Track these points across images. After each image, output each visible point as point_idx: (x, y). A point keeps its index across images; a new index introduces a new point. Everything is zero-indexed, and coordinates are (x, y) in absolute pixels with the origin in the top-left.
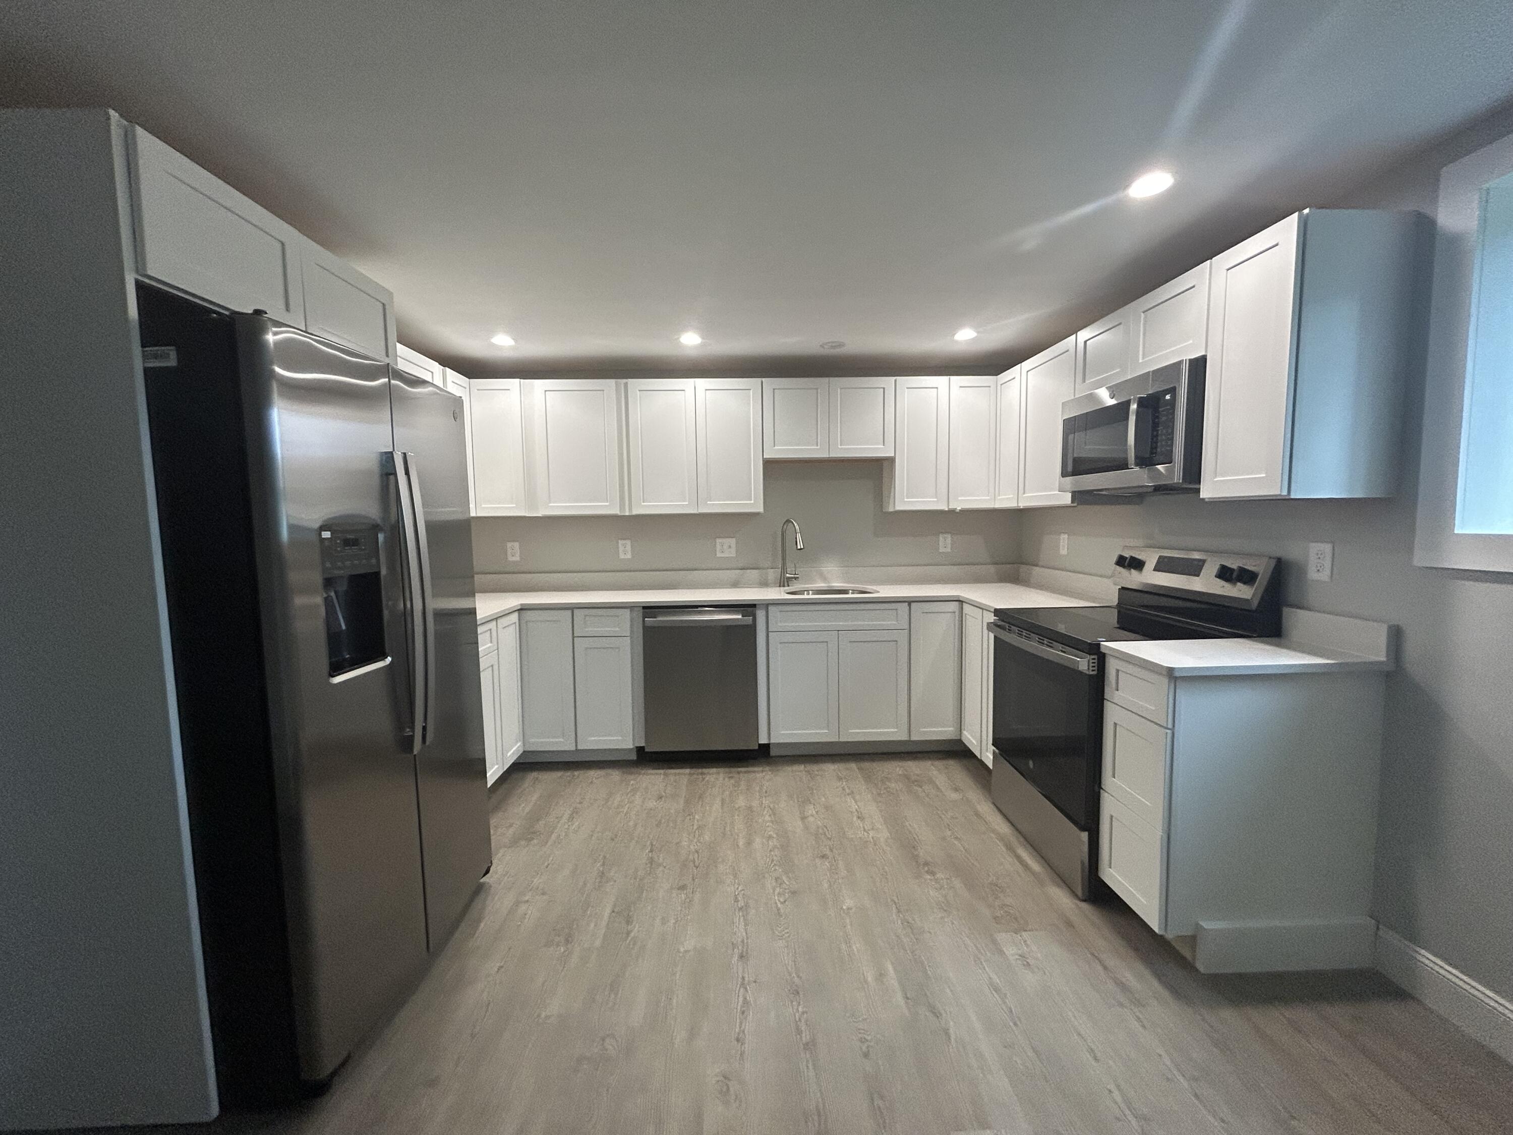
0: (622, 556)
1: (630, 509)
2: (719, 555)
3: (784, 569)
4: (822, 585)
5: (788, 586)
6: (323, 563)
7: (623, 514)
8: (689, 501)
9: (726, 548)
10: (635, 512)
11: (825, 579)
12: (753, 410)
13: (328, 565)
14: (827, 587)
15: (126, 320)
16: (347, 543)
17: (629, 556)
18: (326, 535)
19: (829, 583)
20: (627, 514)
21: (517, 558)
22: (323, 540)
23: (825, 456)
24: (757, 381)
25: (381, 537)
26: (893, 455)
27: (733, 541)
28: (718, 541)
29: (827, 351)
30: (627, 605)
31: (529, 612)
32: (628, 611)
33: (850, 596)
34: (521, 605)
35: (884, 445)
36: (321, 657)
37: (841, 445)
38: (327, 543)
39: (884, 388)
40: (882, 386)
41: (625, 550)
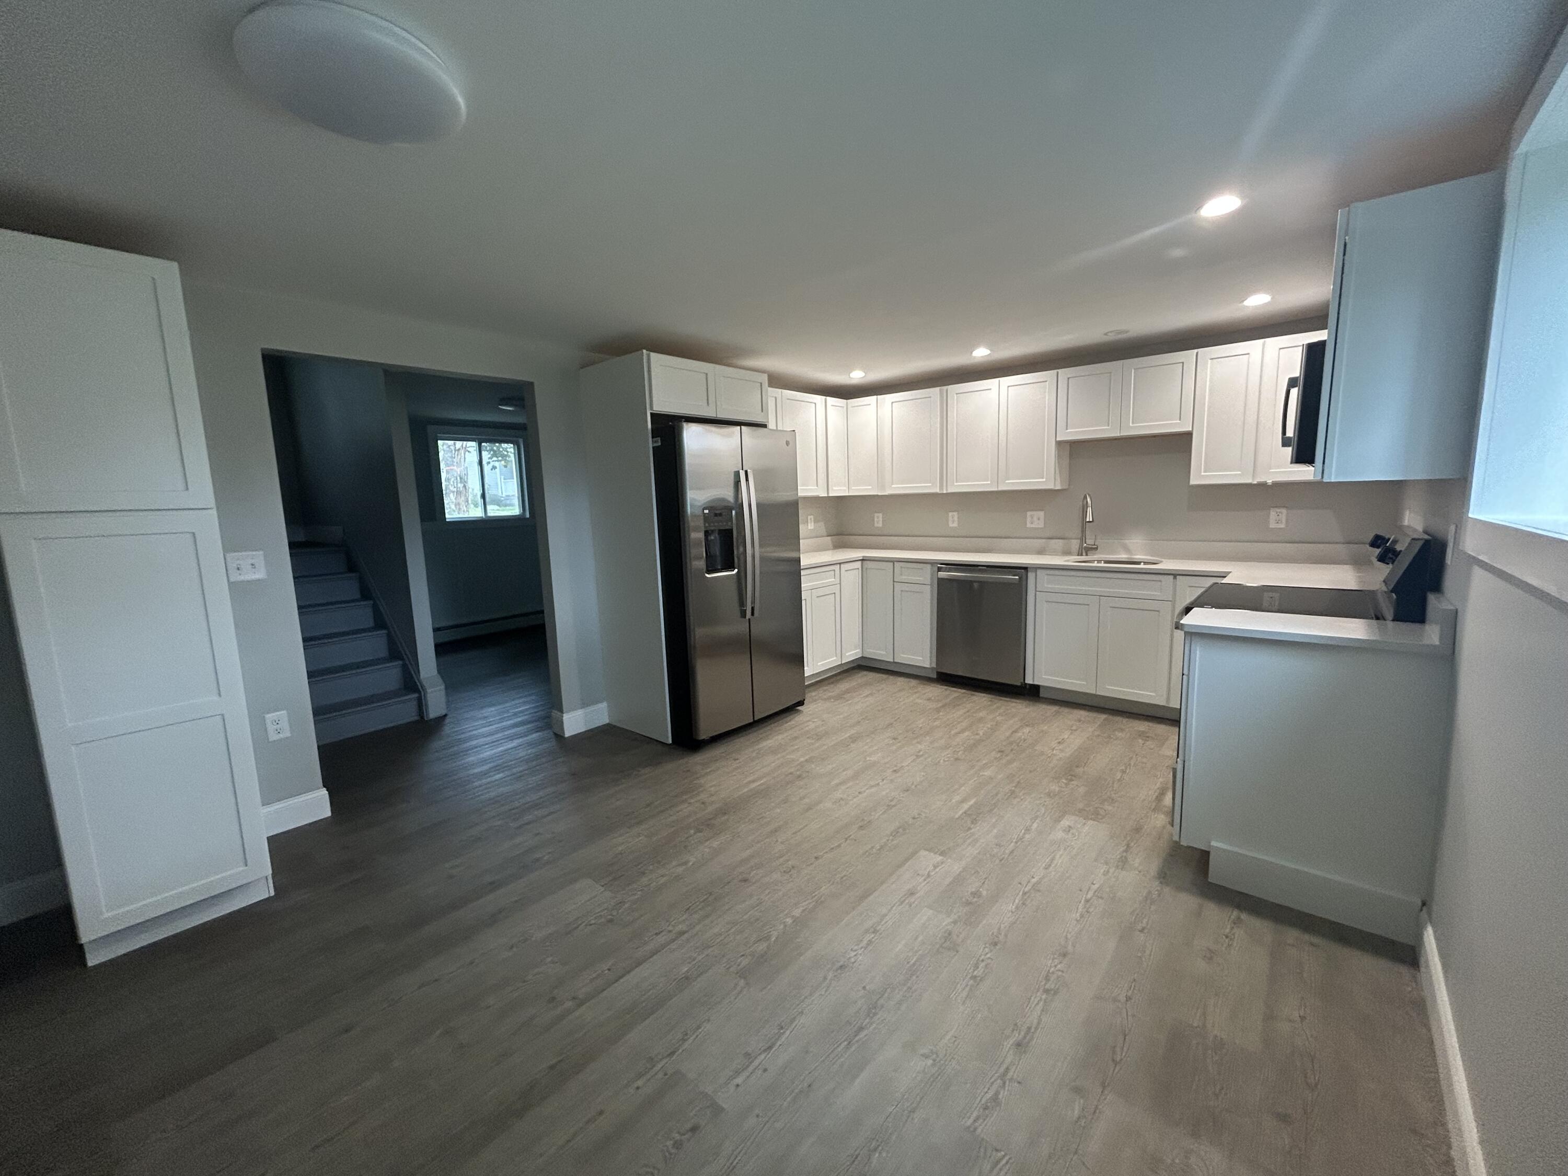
0: (951, 525)
1: (947, 490)
2: (1029, 525)
3: (1083, 538)
4: (1123, 556)
5: (1087, 555)
6: (705, 524)
7: (941, 492)
8: (991, 481)
9: (1036, 520)
10: (950, 491)
11: (1127, 550)
12: (1049, 399)
13: (707, 525)
14: (1128, 558)
15: (647, 429)
16: (716, 515)
17: (955, 525)
18: (706, 511)
19: (1132, 554)
20: (945, 492)
21: (880, 525)
22: (704, 514)
23: (1116, 435)
24: (1053, 373)
25: (734, 512)
26: (1191, 429)
27: (1041, 514)
28: (1029, 513)
29: (1112, 337)
30: (928, 561)
31: (868, 562)
32: (929, 566)
33: (1142, 566)
34: (863, 557)
35: (1180, 420)
36: (701, 564)
37: (1133, 423)
38: (707, 515)
39: (1183, 363)
40: (1181, 361)
41: (953, 520)
